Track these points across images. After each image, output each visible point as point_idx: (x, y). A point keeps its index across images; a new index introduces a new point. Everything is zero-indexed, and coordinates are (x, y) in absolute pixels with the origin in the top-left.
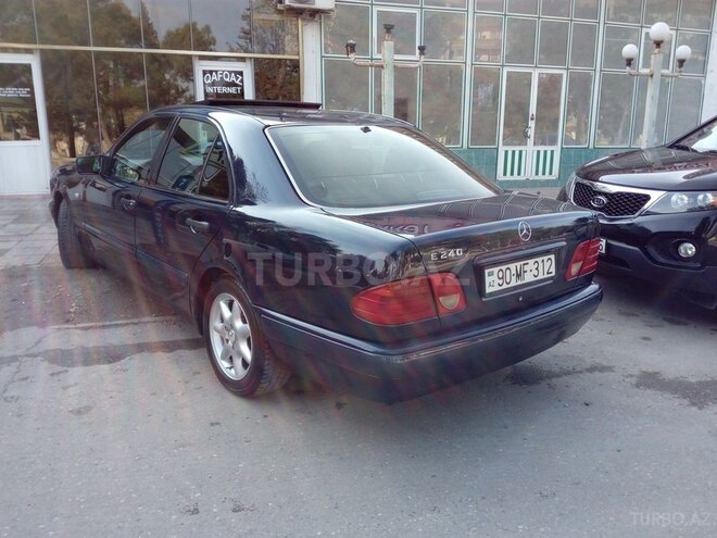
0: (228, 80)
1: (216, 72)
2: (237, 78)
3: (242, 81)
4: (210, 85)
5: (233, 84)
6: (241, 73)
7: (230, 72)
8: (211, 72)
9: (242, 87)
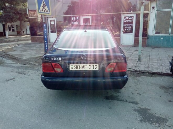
0: (130, 18)
1: (127, 17)
2: (132, 18)
3: (133, 19)
4: (125, 20)
5: (131, 19)
6: (133, 17)
7: (130, 17)
8: (126, 17)
9: (133, 20)
